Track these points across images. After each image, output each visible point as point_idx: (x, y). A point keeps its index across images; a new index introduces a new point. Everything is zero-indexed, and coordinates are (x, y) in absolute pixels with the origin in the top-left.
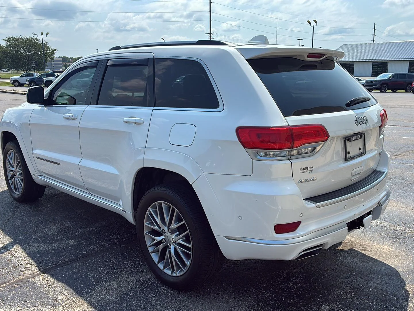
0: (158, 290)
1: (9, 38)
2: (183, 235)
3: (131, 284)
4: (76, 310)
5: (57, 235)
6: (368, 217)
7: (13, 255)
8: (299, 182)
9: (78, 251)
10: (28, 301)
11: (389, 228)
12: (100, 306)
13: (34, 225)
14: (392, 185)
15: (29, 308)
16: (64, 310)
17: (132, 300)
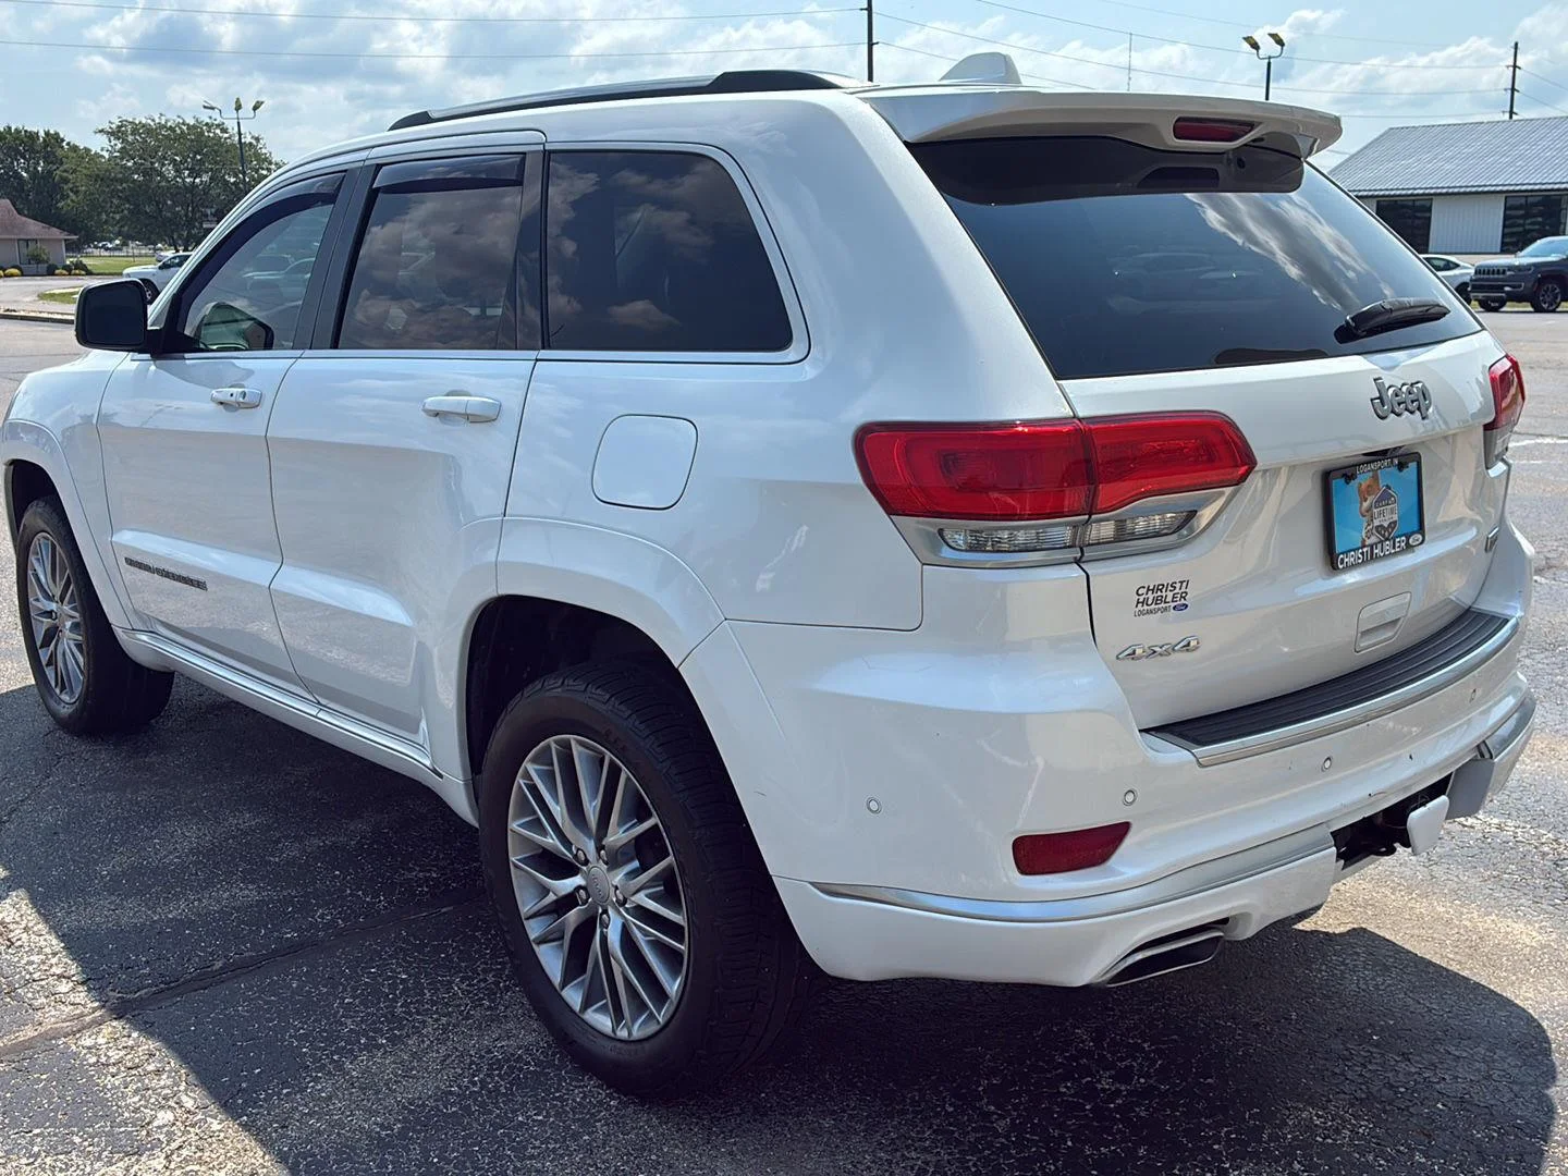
0: (557, 1095)
1: (122, 126)
2: (651, 875)
3: (454, 1068)
4: (215, 1172)
5: (195, 863)
6: (1430, 805)
7: (13, 944)
8: (1123, 659)
9: (266, 928)
10: (36, 1131)
11: (1536, 848)
12: (314, 1155)
13: (113, 824)
14: (1557, 671)
15: (35, 1160)
16: (168, 1173)
17: (446, 1134)
